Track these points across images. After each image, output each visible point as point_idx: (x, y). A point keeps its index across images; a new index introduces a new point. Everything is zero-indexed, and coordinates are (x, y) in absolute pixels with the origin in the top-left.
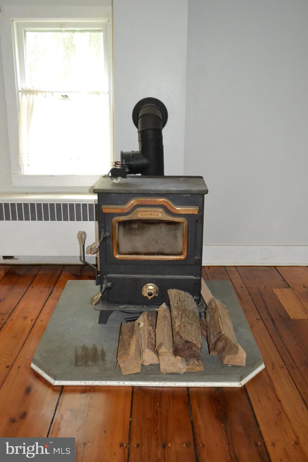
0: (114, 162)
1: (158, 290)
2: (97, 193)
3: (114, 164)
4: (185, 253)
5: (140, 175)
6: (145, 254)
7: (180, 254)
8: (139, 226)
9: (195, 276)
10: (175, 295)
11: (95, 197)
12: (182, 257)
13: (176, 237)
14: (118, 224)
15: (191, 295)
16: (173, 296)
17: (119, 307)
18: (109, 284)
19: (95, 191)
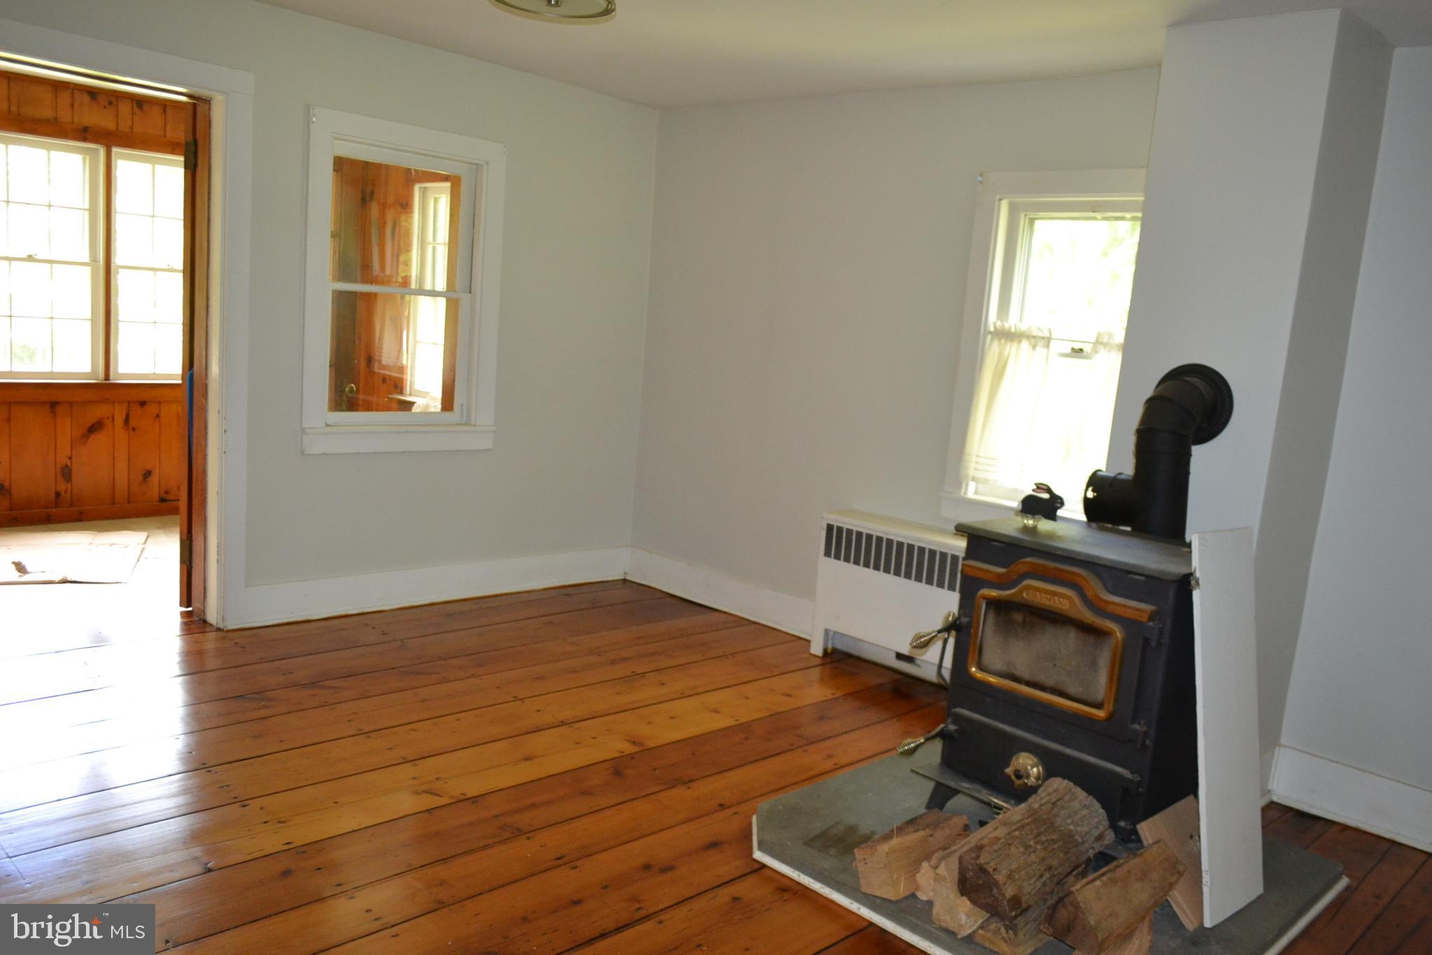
0: (1036, 484)
1: (1042, 776)
2: (969, 534)
3: (1035, 487)
4: (1110, 707)
5: (1129, 529)
6: (1028, 684)
7: (1099, 706)
8: (1024, 621)
9: (1132, 773)
10: (1055, 791)
11: (961, 544)
12: (1101, 714)
13: (1093, 664)
14: (986, 606)
15: (1102, 808)
16: (1050, 790)
17: (960, 783)
18: (952, 727)
19: (961, 530)
